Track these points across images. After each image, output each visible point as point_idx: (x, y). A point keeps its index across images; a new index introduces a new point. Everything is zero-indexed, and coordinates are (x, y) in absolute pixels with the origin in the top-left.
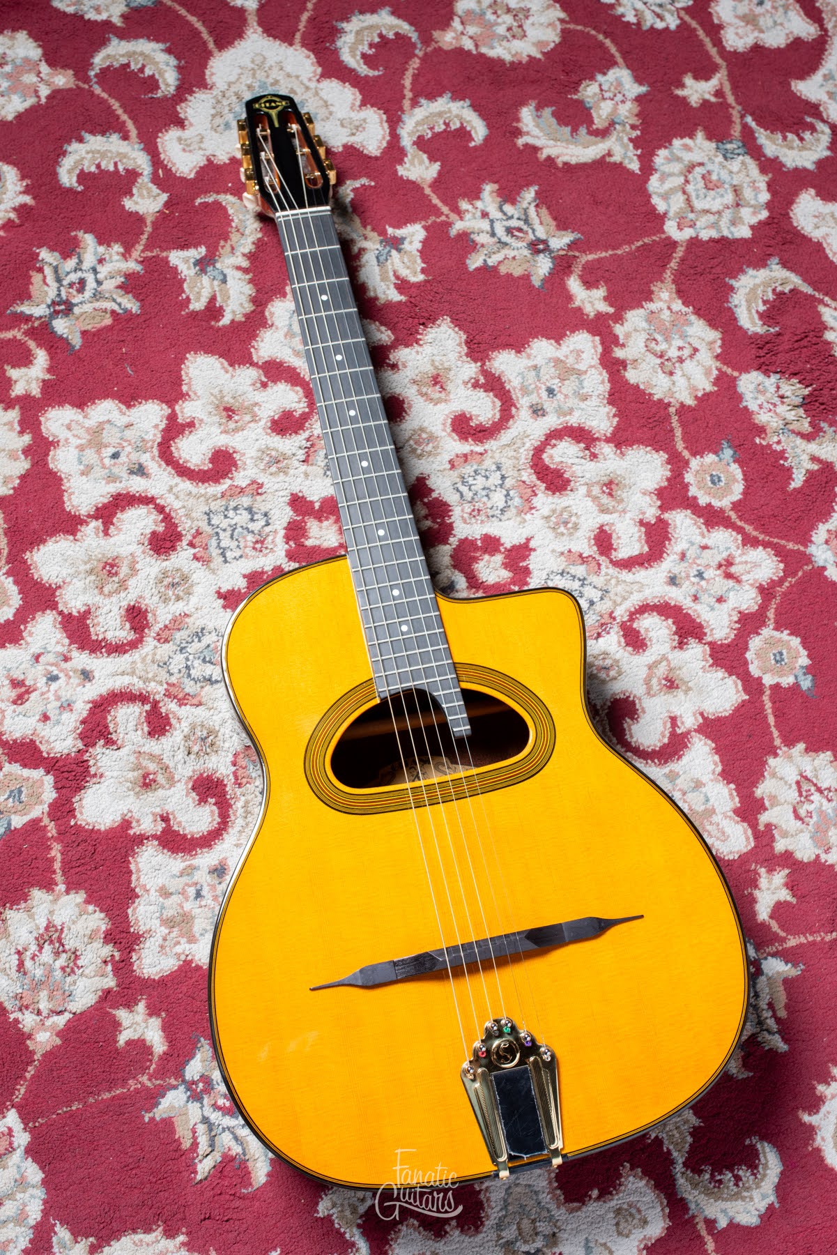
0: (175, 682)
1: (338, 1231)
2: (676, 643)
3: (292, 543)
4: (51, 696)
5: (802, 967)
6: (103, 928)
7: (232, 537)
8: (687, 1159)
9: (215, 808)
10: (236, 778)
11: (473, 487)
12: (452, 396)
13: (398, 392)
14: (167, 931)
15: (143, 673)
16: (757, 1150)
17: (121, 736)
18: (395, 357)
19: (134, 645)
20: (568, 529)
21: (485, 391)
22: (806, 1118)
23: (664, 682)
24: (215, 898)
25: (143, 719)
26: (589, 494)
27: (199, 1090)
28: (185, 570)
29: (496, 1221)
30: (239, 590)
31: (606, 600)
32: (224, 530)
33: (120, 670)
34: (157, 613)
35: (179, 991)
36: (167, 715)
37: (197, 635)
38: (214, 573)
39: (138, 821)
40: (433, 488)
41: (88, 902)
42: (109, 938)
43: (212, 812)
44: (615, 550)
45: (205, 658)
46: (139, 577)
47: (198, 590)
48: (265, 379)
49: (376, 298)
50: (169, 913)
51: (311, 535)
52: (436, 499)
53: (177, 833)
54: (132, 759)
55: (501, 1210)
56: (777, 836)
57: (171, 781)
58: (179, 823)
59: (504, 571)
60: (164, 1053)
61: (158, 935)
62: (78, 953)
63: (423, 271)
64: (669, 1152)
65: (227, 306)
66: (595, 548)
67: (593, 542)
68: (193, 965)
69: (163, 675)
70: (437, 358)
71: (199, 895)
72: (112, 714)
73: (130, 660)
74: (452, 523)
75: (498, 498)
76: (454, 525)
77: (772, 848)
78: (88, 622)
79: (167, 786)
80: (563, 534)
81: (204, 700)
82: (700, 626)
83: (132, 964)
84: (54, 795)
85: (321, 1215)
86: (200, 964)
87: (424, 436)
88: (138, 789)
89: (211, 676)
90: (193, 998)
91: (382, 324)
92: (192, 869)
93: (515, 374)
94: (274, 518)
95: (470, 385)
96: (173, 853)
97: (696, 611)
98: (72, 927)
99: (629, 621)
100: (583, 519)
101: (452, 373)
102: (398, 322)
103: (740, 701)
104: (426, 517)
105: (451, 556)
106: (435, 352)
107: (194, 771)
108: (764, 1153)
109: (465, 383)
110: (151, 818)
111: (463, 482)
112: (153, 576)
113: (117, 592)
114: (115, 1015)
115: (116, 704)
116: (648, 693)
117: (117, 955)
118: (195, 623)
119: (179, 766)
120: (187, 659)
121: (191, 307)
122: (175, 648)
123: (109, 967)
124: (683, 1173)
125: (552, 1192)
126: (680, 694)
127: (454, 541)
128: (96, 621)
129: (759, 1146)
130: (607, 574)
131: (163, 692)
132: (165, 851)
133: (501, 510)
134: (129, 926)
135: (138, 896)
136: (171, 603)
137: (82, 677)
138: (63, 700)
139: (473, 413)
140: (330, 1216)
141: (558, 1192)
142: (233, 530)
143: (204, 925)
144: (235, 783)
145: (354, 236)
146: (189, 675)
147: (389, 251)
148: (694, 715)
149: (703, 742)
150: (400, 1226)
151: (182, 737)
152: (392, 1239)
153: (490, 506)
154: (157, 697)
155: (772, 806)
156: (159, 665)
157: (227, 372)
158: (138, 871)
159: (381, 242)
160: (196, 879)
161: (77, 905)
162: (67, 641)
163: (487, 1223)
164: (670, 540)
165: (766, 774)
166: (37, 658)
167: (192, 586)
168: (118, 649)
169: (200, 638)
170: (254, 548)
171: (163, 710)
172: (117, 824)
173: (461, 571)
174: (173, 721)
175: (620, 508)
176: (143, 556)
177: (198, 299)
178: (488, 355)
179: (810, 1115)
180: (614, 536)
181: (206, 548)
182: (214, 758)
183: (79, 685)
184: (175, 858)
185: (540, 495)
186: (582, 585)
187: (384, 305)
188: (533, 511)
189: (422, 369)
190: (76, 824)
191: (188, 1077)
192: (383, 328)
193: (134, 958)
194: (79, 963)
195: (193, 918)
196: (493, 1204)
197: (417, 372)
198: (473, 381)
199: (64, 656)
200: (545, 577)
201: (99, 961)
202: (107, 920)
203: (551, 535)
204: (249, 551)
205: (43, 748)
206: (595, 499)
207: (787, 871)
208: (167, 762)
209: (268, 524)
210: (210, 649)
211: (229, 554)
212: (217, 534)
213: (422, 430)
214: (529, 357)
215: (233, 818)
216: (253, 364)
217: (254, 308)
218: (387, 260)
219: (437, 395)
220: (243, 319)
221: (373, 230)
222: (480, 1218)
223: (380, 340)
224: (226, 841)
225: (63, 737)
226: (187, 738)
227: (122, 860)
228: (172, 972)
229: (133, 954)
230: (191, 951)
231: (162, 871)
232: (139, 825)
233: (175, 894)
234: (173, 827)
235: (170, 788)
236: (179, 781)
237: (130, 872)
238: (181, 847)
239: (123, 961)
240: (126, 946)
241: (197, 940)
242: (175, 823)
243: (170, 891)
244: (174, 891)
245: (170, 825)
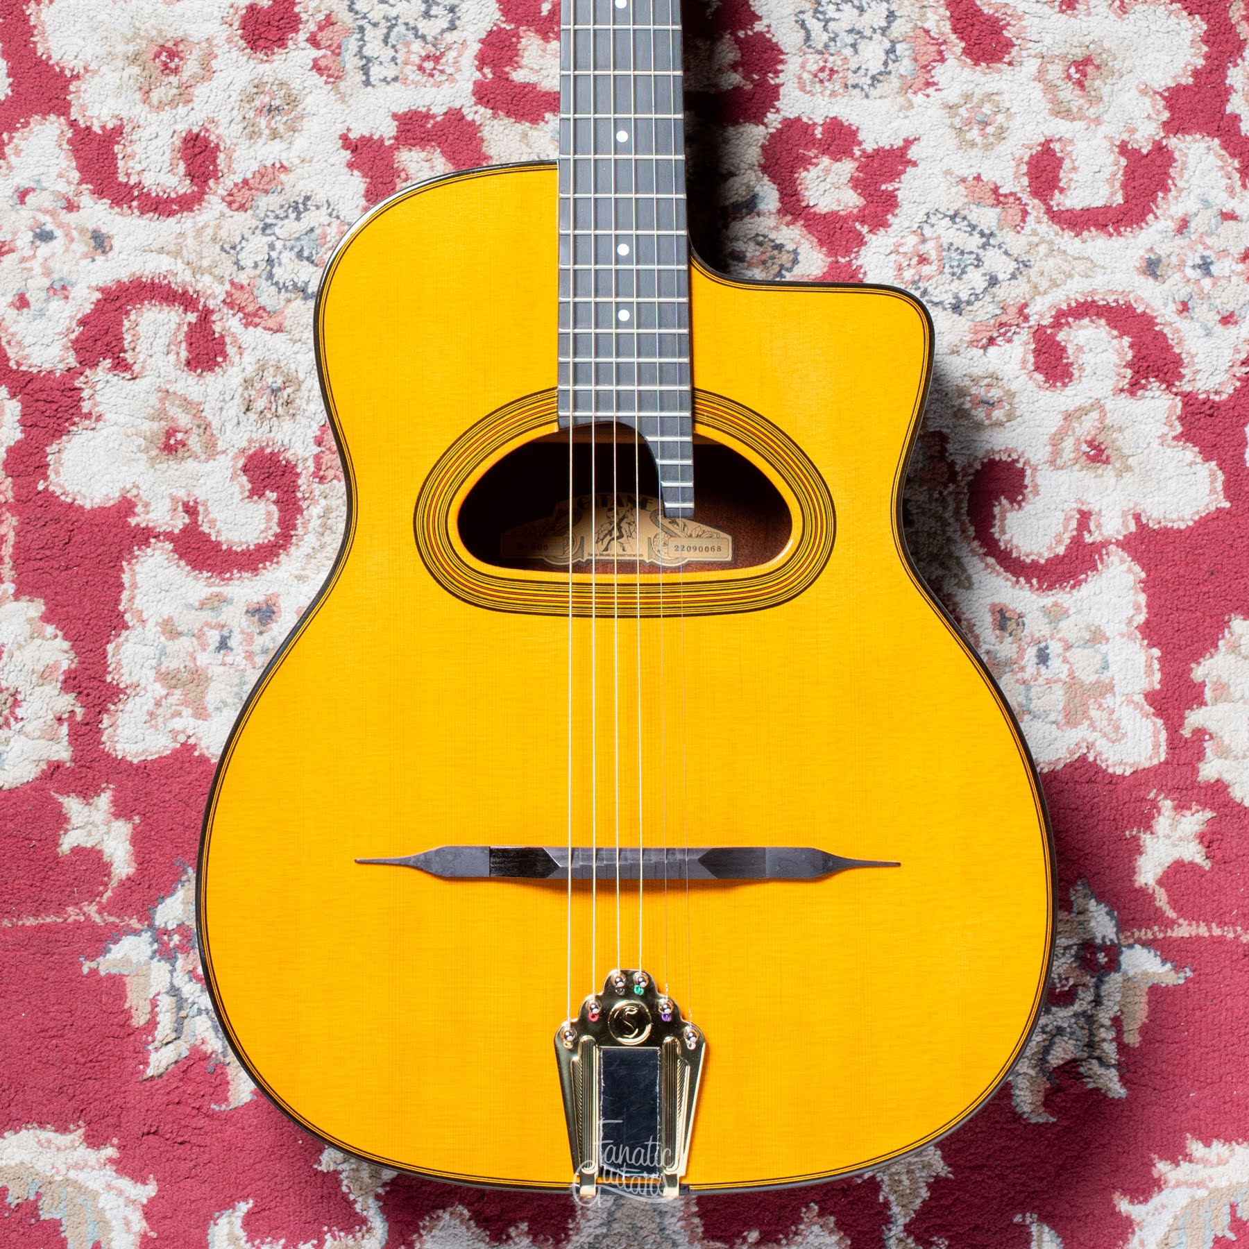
0: (245, 283)
1: (344, 1197)
2: (1124, 383)
3: (487, 71)
4: (36, 265)
5: (1189, 974)
6: (65, 666)
7: (386, 41)
8: (912, 1222)
9: (274, 508)
10: (318, 466)
11: (831, 25)
14: (164, 692)
15: (193, 257)
16: (1029, 1234)
17: (141, 357)
19: (187, 203)
20: (984, 136)
22: (1124, 1205)
23: (1085, 448)
24: (250, 655)
25: (181, 337)
26: (1040, 76)
27: (172, 945)
28: (296, 85)
29: (591, 1239)
30: (381, 140)
31: (1021, 280)
32: (375, 25)
33: (155, 246)
34: (235, 155)
35: (167, 788)
36: (222, 337)
37: (296, 208)
38: (344, 102)
39: (146, 505)
40: (758, 13)
41: (46, 618)
42: (71, 682)
43: (269, 513)
44: (1062, 190)
45: (301, 250)
46: (214, 83)
47: (311, 126)
50: (171, 664)
51: (524, 62)
52: (761, 34)
53: (205, 538)
54: (154, 400)
55: (602, 1225)
56: (1209, 753)
57: (211, 449)
58: (213, 523)
59: (851, 192)
60: (129, 879)
61: (149, 695)
62: (19, 697)
64: (886, 1204)
66: (1025, 181)
67: (1024, 168)
68: (196, 754)
69: (227, 268)
71: (223, 645)
72: (133, 317)
73: (177, 228)
74: (778, 86)
75: (872, 54)
76: (782, 91)
77: (1195, 771)
78: (117, 148)
79: (203, 457)
80: (973, 144)
81: (287, 324)
82: (1178, 361)
83: (100, 732)
84: (18, 435)
85: (323, 1168)
86: (207, 753)
88: (154, 453)
89: (307, 283)
92: (222, 600)
94: (465, 19)
96: (194, 568)
97: (1178, 331)
98: (17, 653)
99: (1052, 326)
100: (1018, 120)
103: (1213, 508)
104: (734, 67)
105: (763, 147)
107: (250, 441)
108: (1040, 1241)
110: (168, 504)
111: (816, 11)
112: (238, 86)
113: (173, 104)
114: (61, 805)
115: (142, 303)
116: (1052, 462)
117: (79, 711)
118: (296, 184)
119: (229, 427)
120: (272, 247)
122: (255, 223)
123: (64, 729)
124: (900, 1240)
125: (687, 1218)
126: (1108, 473)
127: (773, 120)
128: (129, 150)
129: (1034, 1229)
130: (1035, 233)
131: (222, 297)
132: (182, 563)
133: (873, 78)
134: (106, 672)
135: (126, 627)
136: (261, 141)
137: (92, 242)
138: (56, 276)
140: (337, 1173)
141: (697, 1221)
142: (391, 28)
143: (224, 695)
144: (315, 475)
146: (270, 276)
148: (1124, 515)
149: (1124, 567)
150: (440, 1212)
151: (240, 379)
152: (424, 1228)
153: (854, 67)
154: (211, 304)
155: (1216, 700)
156: (222, 249)
158: (134, 585)
160: (222, 618)
161: (30, 621)
162: (75, 175)
163: (575, 1238)
164: (1167, 190)
165: (1221, 643)
166: (23, 195)
167: (302, 117)
168: (158, 206)
169: (299, 213)
170: (421, 68)
171: (217, 328)
172: (111, 503)
173: (773, 179)
174: (231, 350)
175: (1092, 112)
176: (227, 46)
179: (1131, 1202)
180: (1067, 164)
181: (337, 52)
182: (287, 425)
183: (85, 256)
184: (196, 578)
185: (951, 61)
186: (984, 247)
188: (930, 90)
190: (46, 489)
191: (159, 921)
193: (105, 723)
194: (19, 712)
195: (208, 679)
196: (590, 1214)
199: (68, 201)
200: (921, 217)
201: (51, 716)
202: (72, 655)
203: (951, 141)
204: (411, 72)
205: (11, 352)
206: (1050, 88)
207: (1209, 814)
208: (210, 418)
209: (452, 27)
210: (313, 236)
211: (375, 71)
212: (362, 29)
215: (300, 531)
222: (566, 1230)
224: (284, 567)
225: (45, 341)
226: (248, 383)
227: (111, 564)
228: (161, 758)
229: (105, 716)
230: (196, 730)
231: (172, 594)
232: (148, 513)
233: (187, 635)
234: (201, 526)
235: (207, 461)
236: (224, 452)
237: (121, 586)
238: (209, 562)
239: (87, 724)
240: (96, 702)
241: (210, 716)
242: (205, 520)
243: (179, 629)
244: (186, 631)
245: (196, 522)
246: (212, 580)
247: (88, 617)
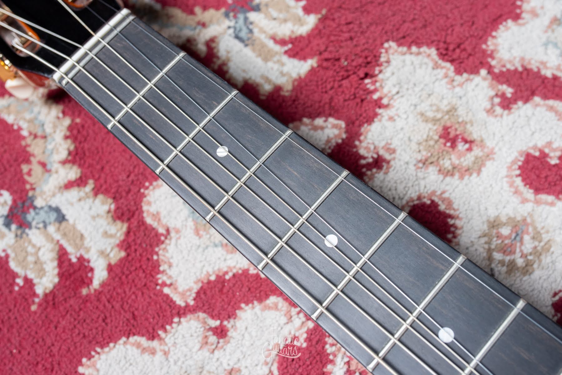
12: (490, 144)
13: (414, 196)
18: (367, 148)
21: (526, 101)
48: (215, 323)
49: (278, 89)
63: (307, 10)
65: (88, 250)
70: (424, 107)
87: (505, 231)
91: (313, 116)
93: (541, 50)
95: (498, 110)
101: (461, 112)
102: (331, 99)
106: (414, 100)
109: (490, 111)
121: (39, 290)
139: (540, 144)
145: (188, 33)
147: (246, 19)
157: (153, 352)
159: (227, 15)
177: (42, 272)
178: (484, 52)
187: (294, 89)
189: (417, 138)
192: (319, 121)
197: (414, 146)
198: (497, 100)
213: (494, 224)
214: (534, 14)
216: (183, 312)
217: (125, 226)
218: (251, 31)
219: (468, 159)
220: (123, 254)
221: (205, 8)
223: (328, 141)
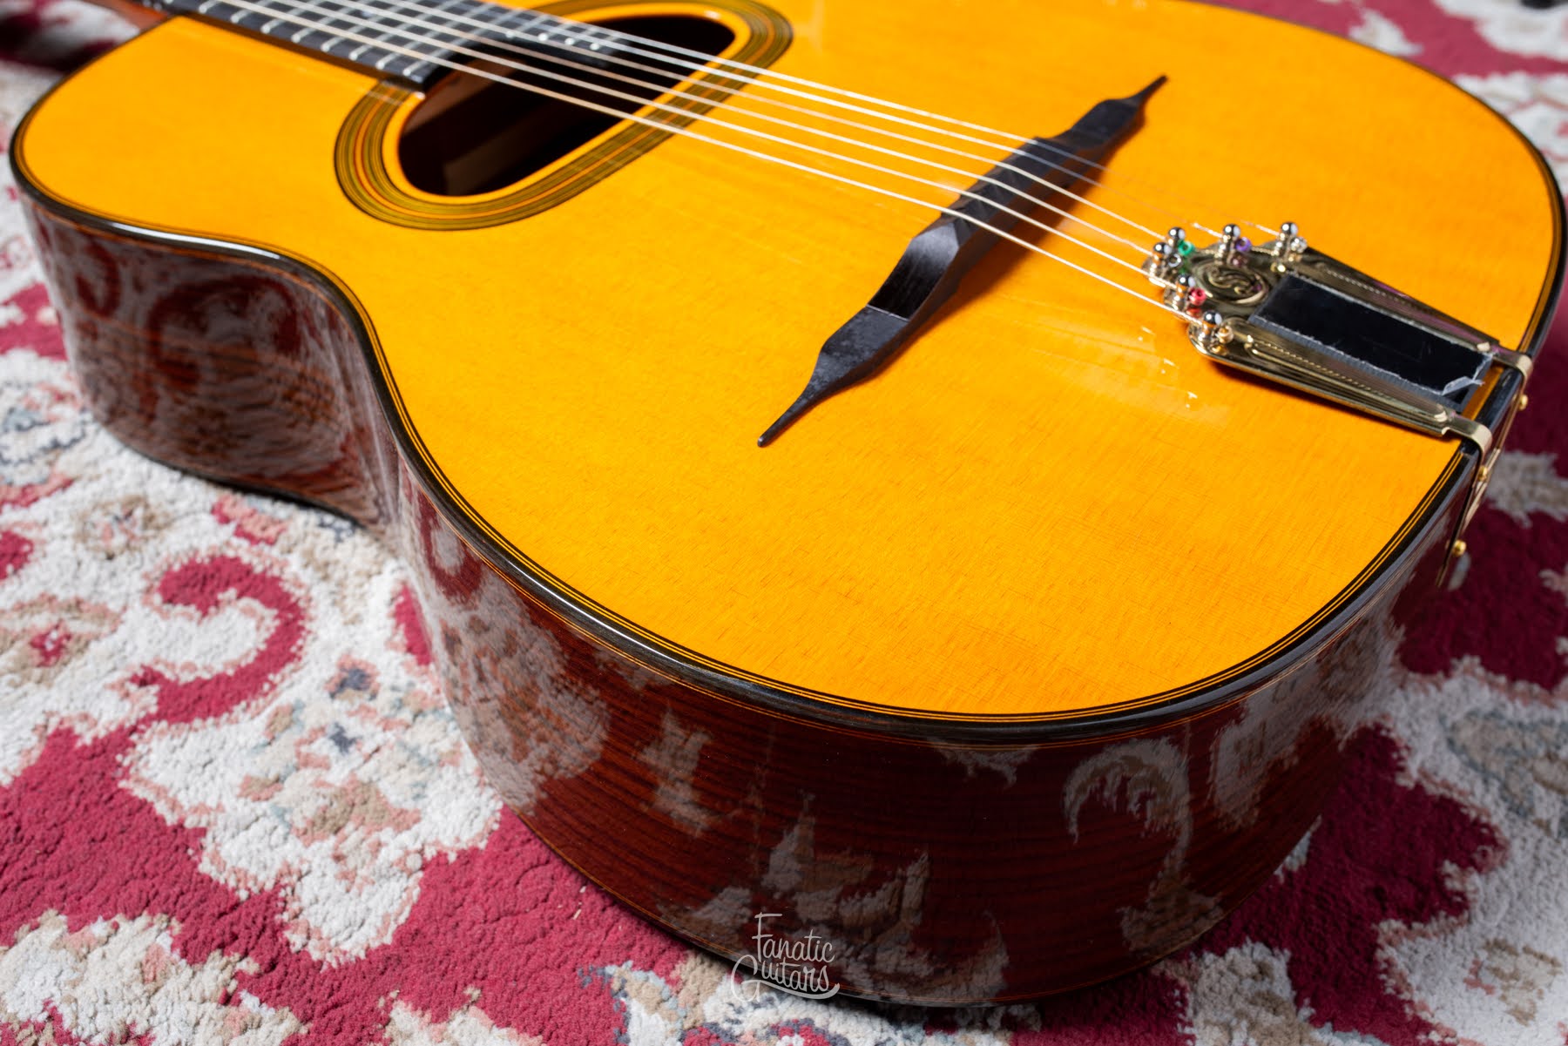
6: (165, 941)
9: (246, 601)
10: (249, 536)
14: (332, 842)
24: (387, 725)
30: (11, 321)
35: (465, 925)
39: (85, 718)
41: (79, 922)
43: (248, 612)
45: (19, 425)
50: (305, 811)
53: (197, 684)
57: (108, 618)
58: (189, 667)
61: (316, 861)
62: (139, 1031)
68: (452, 857)
71: (343, 741)
79: (106, 629)
81: (71, 475)
83: (301, 956)
86: (463, 845)
88: (37, 672)
89: (57, 440)
90: (513, 914)
92: (288, 713)
96: (217, 715)
98: (78, 992)
107: (146, 576)
110: (113, 697)
117: (247, 965)
119: (105, 586)
123: (250, 1001)
132: (197, 723)
134: (229, 894)
135: (202, 832)
143: (407, 781)
144: (255, 545)
146: (8, 462)
151: (69, 543)
158: (161, 791)
160: (311, 723)
161: (57, 947)
172: (35, 753)
174: (29, 534)
182: (172, 535)
184: (231, 721)
193: (296, 940)
195: (368, 785)
201: (211, 1007)
202: (160, 920)
208: (72, 594)
210: (22, 412)
215: (299, 593)
224: (321, 631)
226: (82, 539)
227: (105, 797)
228: (414, 907)
229: (287, 934)
230: (421, 839)
231: (221, 760)
232: (95, 724)
233: (289, 774)
234: (178, 679)
235: (114, 631)
236: (125, 609)
237: (144, 806)
238: (229, 696)
239: (272, 965)
240: (255, 931)
241: (417, 811)
242: (177, 671)
243: (272, 776)
244: (282, 772)
245: (168, 682)
246: (253, 704)
247: (137, 867)
